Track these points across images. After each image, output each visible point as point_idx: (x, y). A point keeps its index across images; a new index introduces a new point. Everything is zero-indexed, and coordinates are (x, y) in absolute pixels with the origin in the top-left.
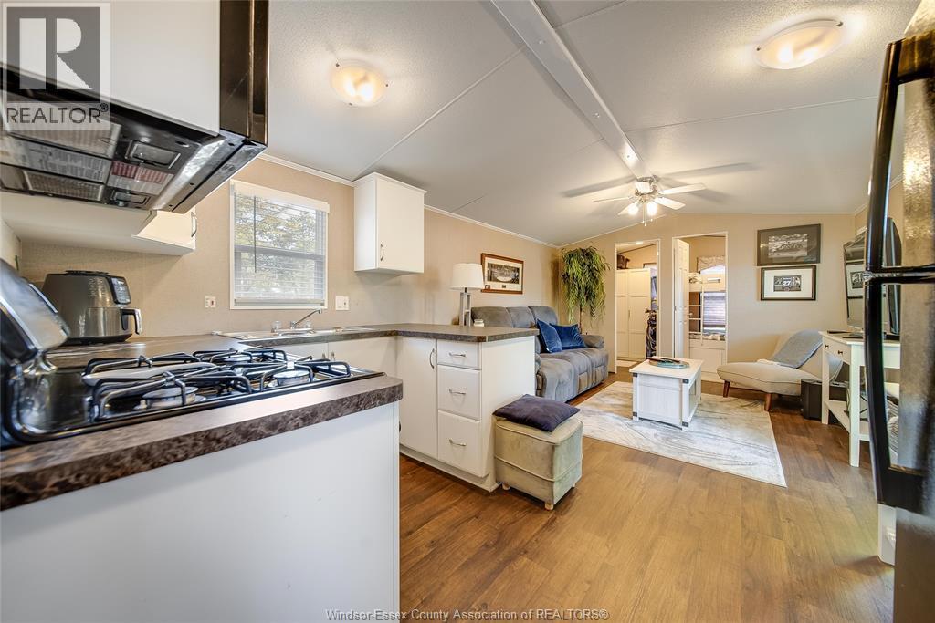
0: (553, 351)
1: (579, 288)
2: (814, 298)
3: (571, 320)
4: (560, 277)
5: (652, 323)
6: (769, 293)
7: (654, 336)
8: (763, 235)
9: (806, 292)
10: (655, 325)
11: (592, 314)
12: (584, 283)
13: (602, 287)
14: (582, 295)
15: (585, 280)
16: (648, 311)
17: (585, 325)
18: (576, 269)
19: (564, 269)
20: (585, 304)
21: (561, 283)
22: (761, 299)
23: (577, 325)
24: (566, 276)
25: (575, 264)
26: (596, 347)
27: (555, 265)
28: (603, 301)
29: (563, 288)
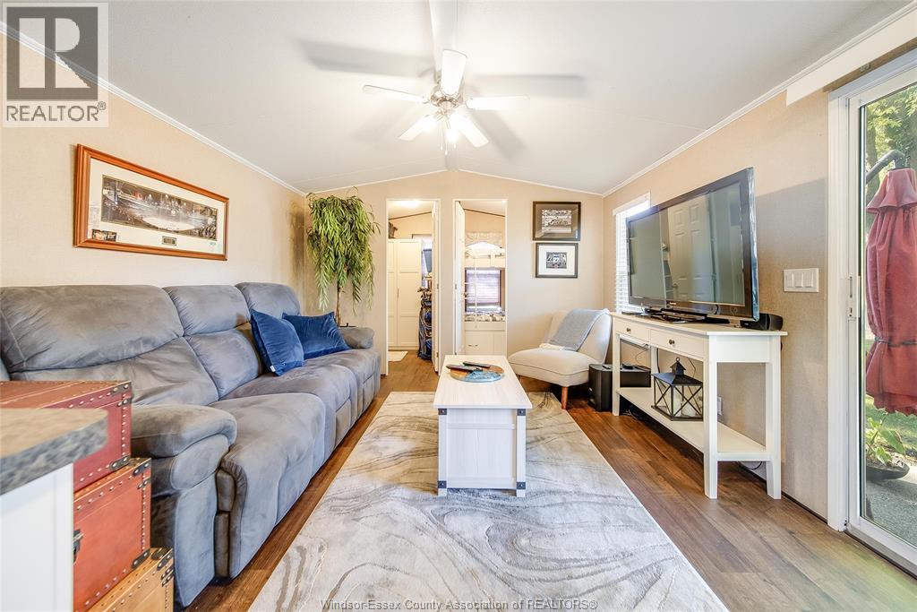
0: (284, 370)
1: (336, 257)
2: (576, 277)
3: (323, 306)
4: (306, 236)
5: (427, 303)
6: (543, 270)
7: (429, 320)
8: (538, 207)
9: (570, 271)
10: (431, 307)
11: (355, 295)
12: (342, 249)
13: (370, 256)
14: (341, 266)
15: (345, 244)
16: (421, 290)
17: (345, 311)
18: (331, 226)
19: (311, 223)
20: (346, 283)
21: (307, 247)
22: (536, 277)
23: (332, 314)
24: (314, 238)
25: (330, 217)
26: (362, 348)
27: (298, 220)
28: (371, 277)
29: (311, 255)
